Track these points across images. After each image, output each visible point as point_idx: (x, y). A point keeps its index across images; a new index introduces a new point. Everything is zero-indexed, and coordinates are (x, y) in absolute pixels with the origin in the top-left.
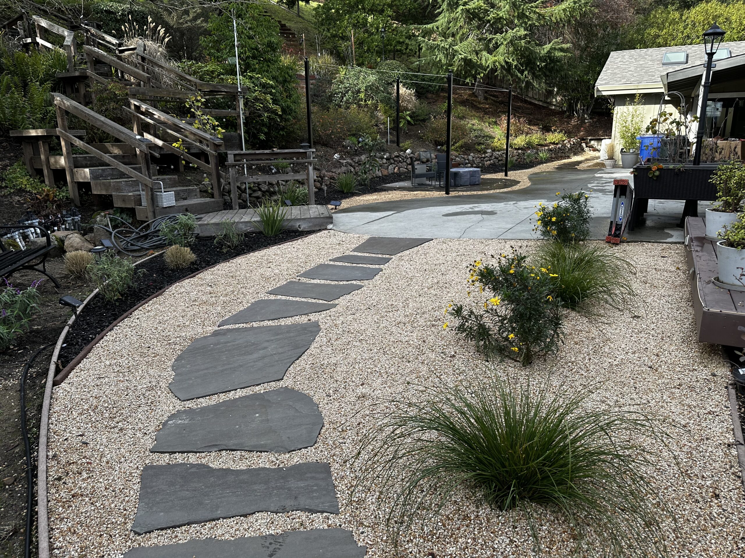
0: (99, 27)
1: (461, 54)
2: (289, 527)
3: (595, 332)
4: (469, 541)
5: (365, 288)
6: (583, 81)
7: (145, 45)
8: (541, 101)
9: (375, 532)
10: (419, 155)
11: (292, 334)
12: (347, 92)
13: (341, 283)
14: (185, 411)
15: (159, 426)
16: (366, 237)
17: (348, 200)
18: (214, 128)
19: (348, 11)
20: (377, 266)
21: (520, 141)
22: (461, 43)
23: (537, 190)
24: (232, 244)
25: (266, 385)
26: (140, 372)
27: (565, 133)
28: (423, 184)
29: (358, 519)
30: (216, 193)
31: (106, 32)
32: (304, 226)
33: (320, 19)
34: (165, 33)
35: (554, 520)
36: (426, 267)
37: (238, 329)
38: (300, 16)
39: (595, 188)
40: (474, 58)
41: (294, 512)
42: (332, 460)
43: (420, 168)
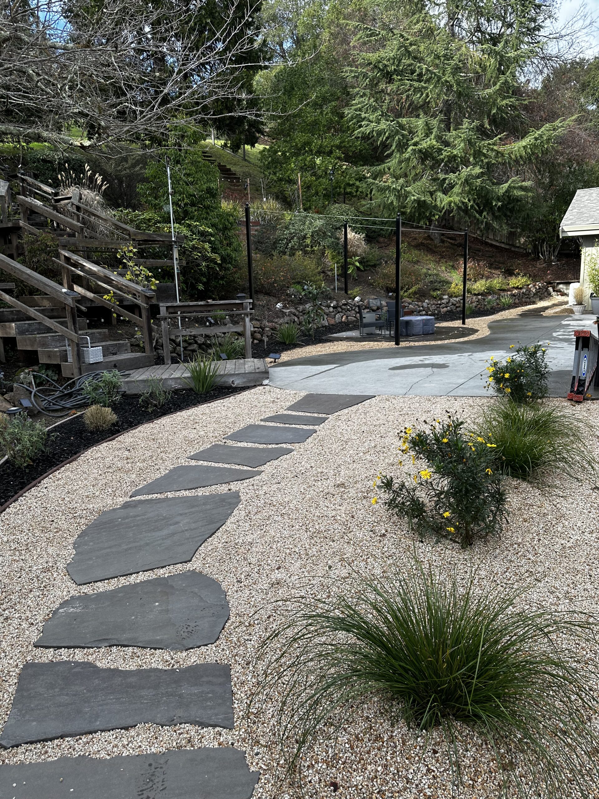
0: (36, 177)
1: (414, 196)
2: (175, 744)
3: (547, 507)
4: (379, 768)
5: (295, 453)
6: (549, 221)
7: (81, 194)
8: (503, 243)
9: (272, 753)
10: (368, 302)
11: (208, 507)
12: (292, 238)
13: (270, 446)
14: (80, 596)
15: (48, 615)
16: (303, 394)
17: (289, 352)
18: (147, 278)
19: (295, 153)
20: (311, 427)
21: (479, 286)
22: (414, 183)
23: (496, 339)
24: (159, 403)
25: (172, 567)
26: (39, 550)
27: (530, 276)
28: (372, 334)
29: (254, 736)
30: (147, 347)
31: (42, 182)
32: (238, 382)
33: (266, 163)
34: (103, 181)
35: (482, 744)
36: (364, 428)
37: (151, 500)
38: (246, 160)
39: (561, 337)
40: (428, 199)
41: (182, 726)
42: (233, 661)
43: (369, 317)
